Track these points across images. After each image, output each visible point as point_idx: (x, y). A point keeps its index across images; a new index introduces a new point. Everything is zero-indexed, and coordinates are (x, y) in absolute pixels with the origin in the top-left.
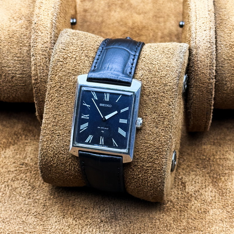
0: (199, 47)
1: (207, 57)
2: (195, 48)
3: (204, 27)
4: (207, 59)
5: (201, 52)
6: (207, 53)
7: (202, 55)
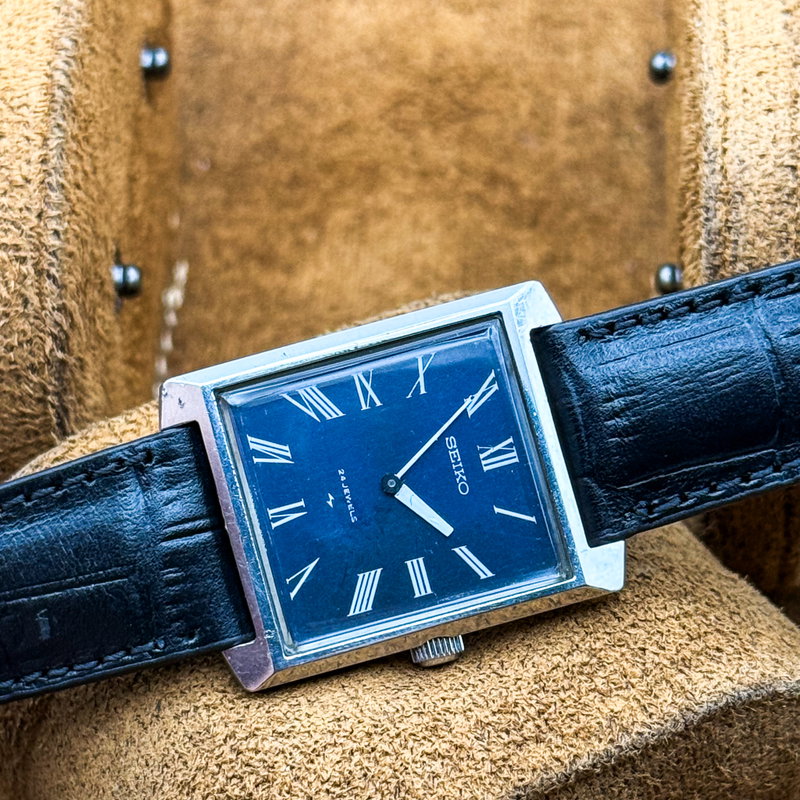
0: (740, 193)
1: (781, 244)
2: (723, 200)
3: (762, 94)
4: (781, 250)
5: (752, 220)
6: (781, 220)
7: (758, 234)
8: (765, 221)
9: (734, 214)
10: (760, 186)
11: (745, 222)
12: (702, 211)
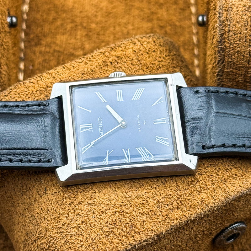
8: (240, 17)
9: (229, 15)
10: (238, 5)
11: (233, 18)
12: (217, 13)
